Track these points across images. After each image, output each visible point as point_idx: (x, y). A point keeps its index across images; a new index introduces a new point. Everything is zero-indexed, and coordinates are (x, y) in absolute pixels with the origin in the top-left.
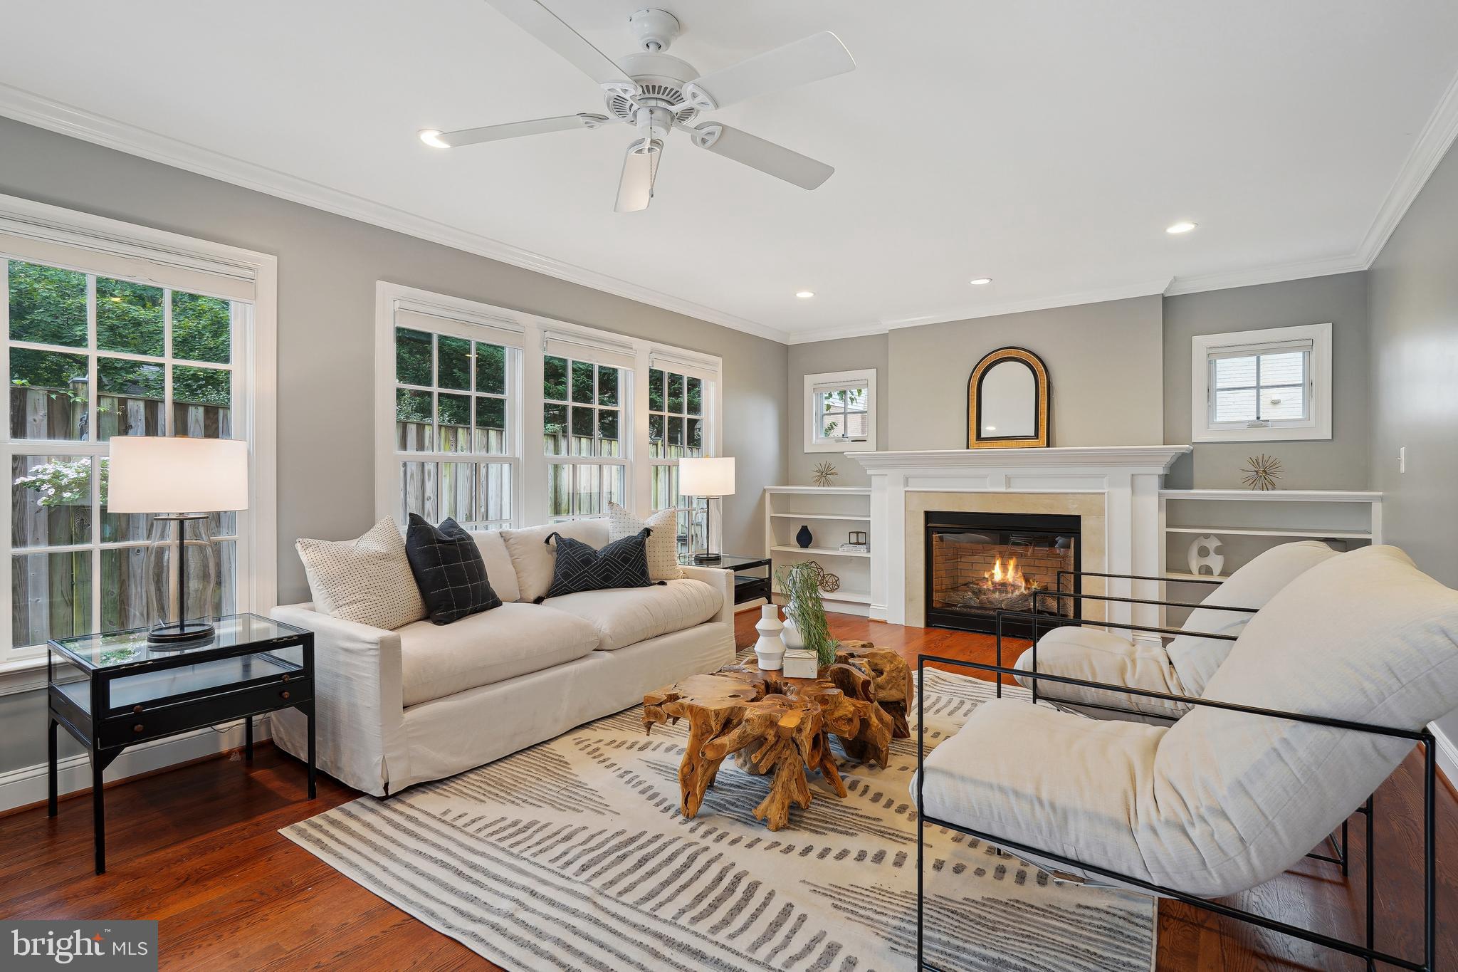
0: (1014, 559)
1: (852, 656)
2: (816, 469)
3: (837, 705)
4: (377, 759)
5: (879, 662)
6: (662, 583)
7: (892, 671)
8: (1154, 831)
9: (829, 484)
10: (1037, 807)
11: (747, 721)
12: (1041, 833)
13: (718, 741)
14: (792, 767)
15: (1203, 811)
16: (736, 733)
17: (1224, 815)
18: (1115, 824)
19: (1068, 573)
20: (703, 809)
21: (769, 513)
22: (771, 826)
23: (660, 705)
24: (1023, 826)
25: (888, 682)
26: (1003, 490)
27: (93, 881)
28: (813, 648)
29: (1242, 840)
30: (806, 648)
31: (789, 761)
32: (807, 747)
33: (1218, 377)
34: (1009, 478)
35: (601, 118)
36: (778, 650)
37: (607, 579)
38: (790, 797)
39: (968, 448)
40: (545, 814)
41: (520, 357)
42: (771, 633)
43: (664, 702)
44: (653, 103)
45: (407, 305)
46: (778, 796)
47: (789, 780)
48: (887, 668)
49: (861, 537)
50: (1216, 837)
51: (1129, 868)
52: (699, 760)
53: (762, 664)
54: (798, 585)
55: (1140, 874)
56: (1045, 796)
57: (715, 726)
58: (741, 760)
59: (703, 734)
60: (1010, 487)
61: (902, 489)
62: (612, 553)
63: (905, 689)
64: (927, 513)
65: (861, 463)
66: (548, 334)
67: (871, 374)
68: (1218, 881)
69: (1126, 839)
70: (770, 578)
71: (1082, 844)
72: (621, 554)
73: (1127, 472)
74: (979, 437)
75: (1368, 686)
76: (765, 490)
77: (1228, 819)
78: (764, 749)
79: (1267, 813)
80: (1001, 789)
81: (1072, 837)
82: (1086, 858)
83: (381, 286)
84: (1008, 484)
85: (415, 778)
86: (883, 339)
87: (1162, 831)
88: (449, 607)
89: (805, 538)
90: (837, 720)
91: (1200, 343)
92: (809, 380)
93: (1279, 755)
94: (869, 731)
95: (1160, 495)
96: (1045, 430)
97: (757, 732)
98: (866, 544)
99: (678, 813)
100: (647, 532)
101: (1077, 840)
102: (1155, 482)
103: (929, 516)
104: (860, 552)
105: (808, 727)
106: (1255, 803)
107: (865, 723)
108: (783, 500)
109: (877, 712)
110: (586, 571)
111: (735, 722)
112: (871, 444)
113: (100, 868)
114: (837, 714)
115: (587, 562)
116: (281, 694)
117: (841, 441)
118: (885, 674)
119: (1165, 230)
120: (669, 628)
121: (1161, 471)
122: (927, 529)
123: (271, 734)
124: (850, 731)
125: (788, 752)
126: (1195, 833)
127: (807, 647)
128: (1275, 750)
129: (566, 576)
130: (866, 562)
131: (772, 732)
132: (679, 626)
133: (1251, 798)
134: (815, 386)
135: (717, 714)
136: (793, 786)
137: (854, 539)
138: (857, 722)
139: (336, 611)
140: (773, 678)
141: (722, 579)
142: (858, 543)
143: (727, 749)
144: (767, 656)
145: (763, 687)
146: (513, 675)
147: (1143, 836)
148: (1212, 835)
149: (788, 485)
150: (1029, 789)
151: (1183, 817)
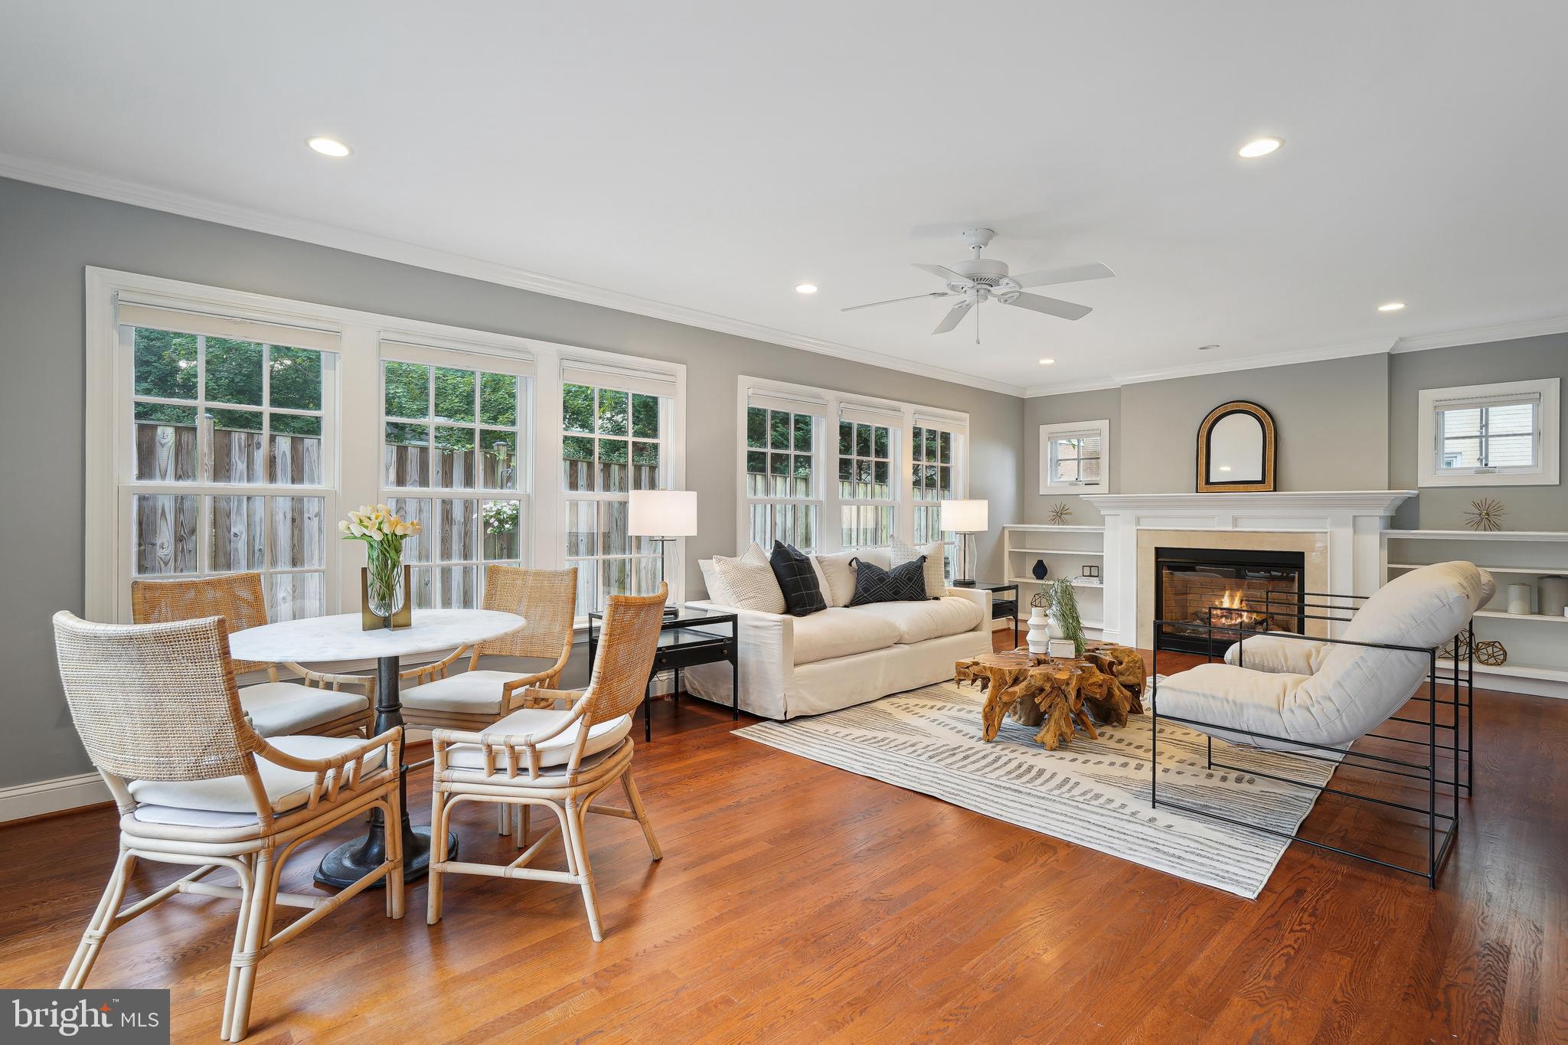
0: (1241, 591)
1: (1098, 649)
2: (1051, 509)
3: (1092, 674)
4: (780, 695)
5: (1119, 655)
6: (937, 599)
7: (1129, 662)
8: (1292, 712)
9: (1064, 523)
10: (1225, 704)
11: (1031, 676)
12: (1227, 718)
13: (1011, 690)
14: (1061, 710)
15: (1319, 699)
16: (1023, 685)
17: (1330, 699)
18: (1271, 710)
19: (1294, 604)
20: (996, 739)
21: (1007, 548)
22: (1047, 748)
23: (968, 667)
24: (1217, 714)
25: (1127, 669)
26: (1230, 529)
27: (645, 744)
28: (1070, 639)
29: (1338, 710)
30: (1065, 639)
31: (1059, 705)
32: (1073, 695)
33: (1446, 427)
34: (1236, 519)
35: (944, 294)
36: (1045, 639)
37: (896, 593)
38: (1060, 729)
39: (1197, 492)
40: (891, 735)
41: (824, 424)
42: (1039, 627)
43: (971, 666)
44: (979, 286)
45: (760, 392)
46: (1052, 728)
47: (1060, 719)
48: (1126, 660)
49: (1094, 570)
50: (1325, 710)
51: (1278, 732)
52: (997, 703)
53: (1032, 649)
54: (1059, 594)
55: (1284, 735)
56: (1230, 698)
57: (1009, 680)
58: (1017, 717)
59: (1000, 685)
60: (1236, 526)
61: (1134, 529)
62: (900, 574)
63: (1140, 676)
64: (1157, 549)
65: (1095, 504)
66: (843, 405)
67: (1104, 425)
68: (1326, 734)
69: (1276, 717)
70: (1017, 600)
71: (1251, 722)
72: (906, 575)
73: (1348, 514)
74: (1208, 482)
75: (1402, 626)
76: (1004, 528)
77: (1332, 701)
78: (1043, 695)
79: (1351, 696)
80: (1204, 695)
81: (1246, 718)
82: (1253, 729)
83: (741, 377)
84: (1235, 524)
85: (800, 711)
86: (1117, 393)
87: (1297, 712)
88: (804, 605)
89: (1040, 571)
90: (1091, 685)
91: (1427, 397)
92: (1044, 430)
93: (1359, 665)
94: (1113, 700)
95: (1381, 534)
96: (1272, 477)
97: (1039, 684)
98: (1099, 576)
99: (980, 739)
100: (924, 558)
101: (1248, 719)
102: (1377, 524)
103: (1159, 552)
104: (1094, 583)
105: (1074, 682)
106: (1346, 691)
107: (1110, 694)
108: (1019, 537)
109: (1118, 688)
110: (881, 587)
111: (1021, 679)
112: (1104, 487)
113: (648, 739)
114: (1091, 681)
115: (881, 580)
116: (722, 652)
117: (1076, 485)
118: (1124, 664)
119: (1377, 309)
120: (945, 632)
121: (1381, 513)
122: (1157, 563)
123: (685, 686)
124: (1100, 693)
125: (1059, 700)
126: (1313, 710)
127: (1067, 637)
128: (1357, 663)
129: (866, 590)
130: (1099, 592)
131: (1049, 685)
132: (951, 632)
133: (1343, 688)
134: (1051, 435)
135: (1010, 672)
136: (1062, 722)
137: (1087, 573)
138: (1105, 688)
139: (739, 603)
140: (1043, 657)
141: (981, 600)
142: (1091, 576)
143: (1018, 694)
144: (1036, 643)
145: (1036, 662)
146: (848, 653)
147: (1286, 715)
148: (1323, 709)
149: (1023, 523)
150: (1221, 695)
151: (1309, 703)
